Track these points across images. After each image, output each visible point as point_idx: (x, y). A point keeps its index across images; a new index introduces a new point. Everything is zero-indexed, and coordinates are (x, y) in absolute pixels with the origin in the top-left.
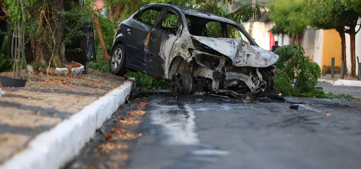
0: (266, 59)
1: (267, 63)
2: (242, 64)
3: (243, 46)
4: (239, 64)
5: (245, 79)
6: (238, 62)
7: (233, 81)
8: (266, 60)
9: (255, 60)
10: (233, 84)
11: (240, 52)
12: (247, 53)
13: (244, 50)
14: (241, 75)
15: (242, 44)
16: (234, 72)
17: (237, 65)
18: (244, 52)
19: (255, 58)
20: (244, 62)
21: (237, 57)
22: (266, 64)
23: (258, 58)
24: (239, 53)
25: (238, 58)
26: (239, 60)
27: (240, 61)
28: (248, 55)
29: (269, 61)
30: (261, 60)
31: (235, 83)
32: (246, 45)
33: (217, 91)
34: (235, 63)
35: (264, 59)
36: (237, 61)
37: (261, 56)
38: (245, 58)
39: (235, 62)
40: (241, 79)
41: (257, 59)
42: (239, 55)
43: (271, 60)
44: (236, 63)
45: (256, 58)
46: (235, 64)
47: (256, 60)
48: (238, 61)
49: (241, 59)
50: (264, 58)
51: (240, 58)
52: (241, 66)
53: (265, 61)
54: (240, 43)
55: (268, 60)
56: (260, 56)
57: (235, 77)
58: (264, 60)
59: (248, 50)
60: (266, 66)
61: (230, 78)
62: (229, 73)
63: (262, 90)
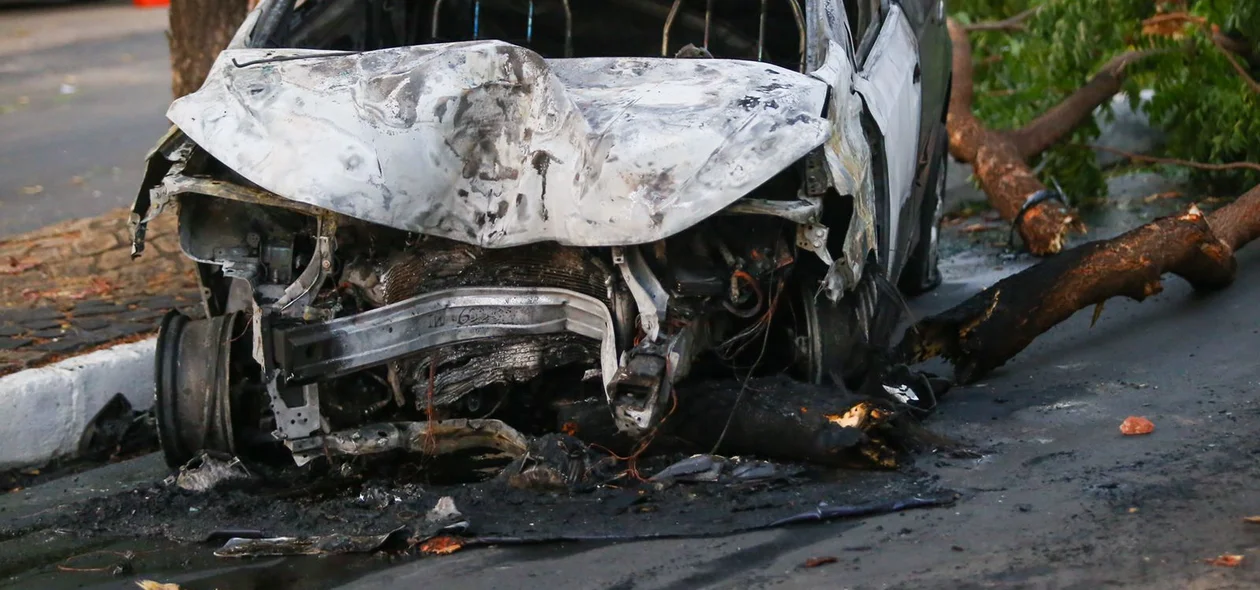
0: (664, 176)
1: (663, 206)
2: (510, 232)
3: (527, 90)
4: (501, 224)
5: (597, 321)
6: (492, 217)
7: (498, 346)
8: (659, 183)
9: (576, 190)
10: (505, 371)
11: (503, 138)
12: (536, 145)
13: (531, 124)
14: (563, 299)
15: (513, 78)
16: (494, 283)
17: (484, 237)
18: (528, 133)
19: (577, 177)
20: (521, 215)
21: (484, 177)
22: (658, 218)
23: (594, 176)
24: (501, 144)
25: (489, 185)
26: (496, 200)
27: (503, 207)
28: (541, 161)
29: (686, 188)
30: (617, 187)
31: (522, 357)
32: (540, 80)
33: (304, 453)
34: (475, 226)
35: (644, 180)
36: (484, 209)
37: (615, 159)
38: (528, 179)
39: (470, 217)
40: (576, 326)
41: (592, 189)
42: (496, 160)
43: (706, 178)
44: (481, 222)
45: (582, 179)
46: (471, 233)
47: (585, 191)
48: (494, 209)
49: (510, 191)
50: (646, 170)
51: (509, 183)
52: (511, 240)
53: (648, 196)
54: (498, 74)
55: (678, 182)
56: (605, 166)
57: (507, 316)
58: (643, 190)
59: (543, 119)
60: (659, 234)
61: (466, 333)
62: (449, 295)
63: (635, 414)
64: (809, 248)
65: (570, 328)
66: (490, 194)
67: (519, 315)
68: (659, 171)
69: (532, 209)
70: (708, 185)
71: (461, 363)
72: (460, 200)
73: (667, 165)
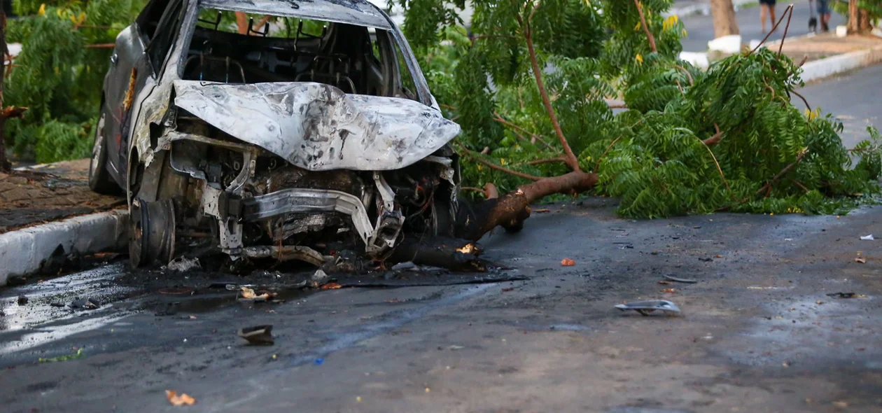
0: (401, 142)
1: (402, 154)
2: (325, 163)
3: (333, 103)
4: (319, 161)
5: (351, 206)
6: (315, 157)
7: (307, 215)
8: (400, 145)
9: (362, 146)
10: (309, 227)
11: (321, 124)
12: (340, 127)
13: (334, 118)
14: (337, 196)
15: (327, 98)
16: (308, 187)
17: (311, 166)
18: (333, 122)
19: (364, 140)
20: (331, 156)
21: (312, 140)
22: (400, 159)
23: (372, 141)
24: (320, 126)
25: (314, 144)
26: (317, 150)
27: (321, 154)
28: (344, 134)
29: (411, 147)
30: (382, 145)
31: (317, 221)
32: (341, 99)
33: (235, 255)
34: (307, 161)
35: (394, 143)
36: (312, 154)
37: (381, 134)
38: (336, 141)
39: (305, 157)
40: (339, 208)
41: (370, 146)
42: (317, 133)
43: (418, 144)
44: (310, 159)
45: (366, 141)
46: (305, 164)
47: (367, 146)
48: (316, 154)
49: (325, 147)
50: (394, 139)
51: (323, 143)
52: (325, 168)
53: (396, 149)
54: (320, 96)
55: (408, 145)
56: (377, 136)
57: (313, 202)
58: (394, 147)
59: (344, 116)
60: (401, 166)
61: (295, 208)
62: (290, 191)
63: (388, 241)
64: (446, 178)
65: (337, 209)
66: (314, 147)
67: (319, 202)
68: (399, 140)
69: (336, 155)
70: (419, 147)
71: (291, 222)
72: (302, 149)
73: (402, 138)
